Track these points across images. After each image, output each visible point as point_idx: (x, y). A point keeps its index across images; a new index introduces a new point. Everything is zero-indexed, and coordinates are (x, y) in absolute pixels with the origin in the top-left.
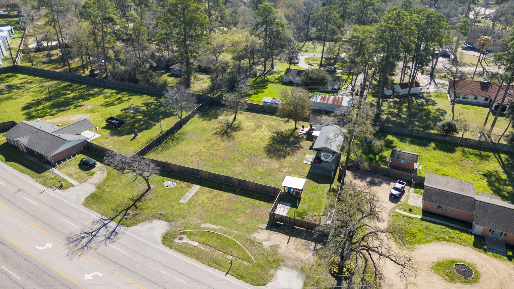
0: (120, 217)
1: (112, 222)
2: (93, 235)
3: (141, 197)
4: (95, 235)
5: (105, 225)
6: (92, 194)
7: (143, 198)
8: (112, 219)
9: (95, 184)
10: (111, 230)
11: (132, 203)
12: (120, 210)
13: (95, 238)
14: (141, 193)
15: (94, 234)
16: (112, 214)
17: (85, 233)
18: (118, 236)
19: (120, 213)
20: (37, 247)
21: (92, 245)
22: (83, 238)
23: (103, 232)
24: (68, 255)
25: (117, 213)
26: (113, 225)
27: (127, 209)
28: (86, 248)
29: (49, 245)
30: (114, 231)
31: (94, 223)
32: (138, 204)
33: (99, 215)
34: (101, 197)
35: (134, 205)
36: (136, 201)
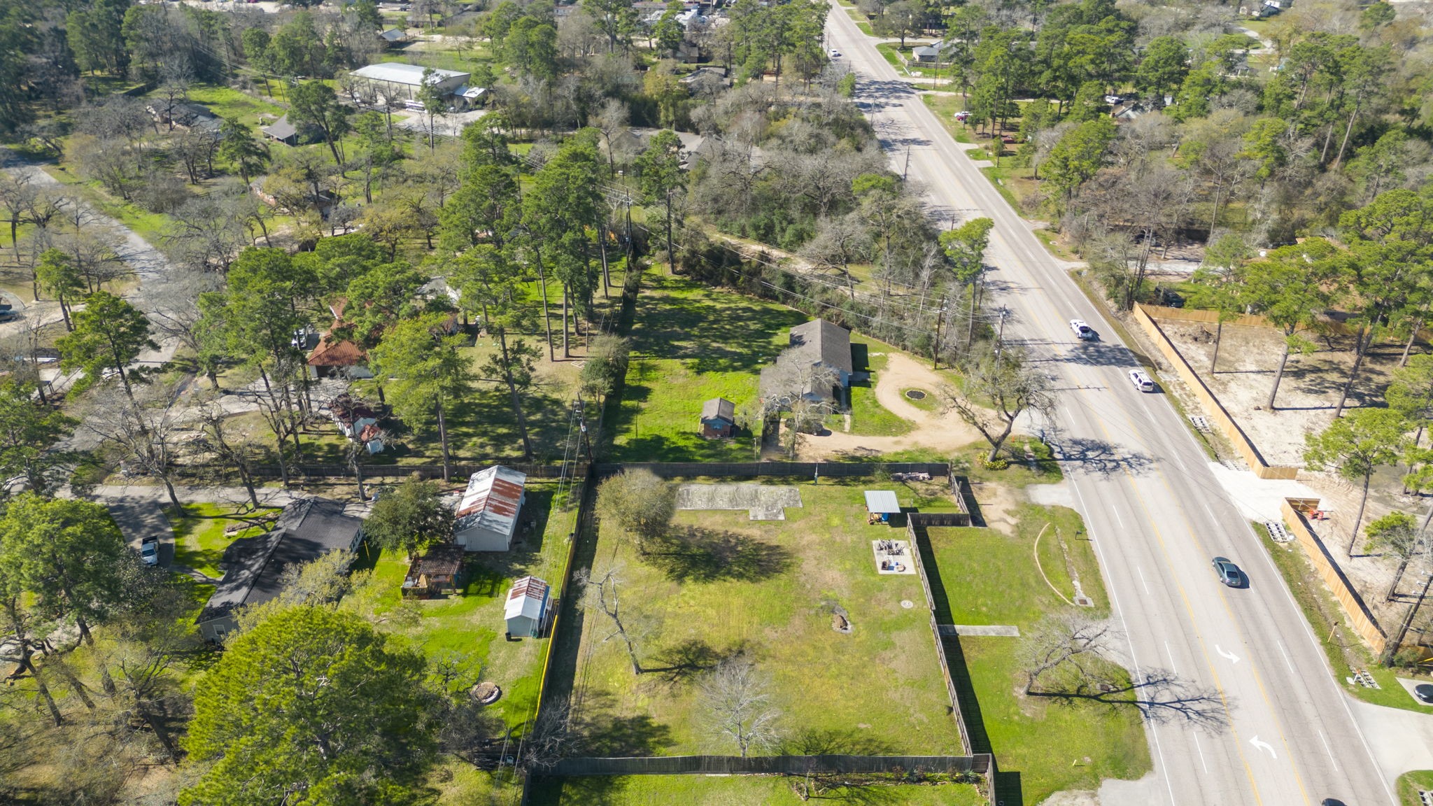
0: (1122, 696)
1: (1139, 699)
2: (1180, 705)
3: (1055, 695)
4: (1179, 701)
5: (1152, 704)
6: (1120, 778)
7: (1053, 691)
8: (1134, 703)
9: (1093, 796)
10: (1151, 689)
11: (1077, 700)
12: (1108, 706)
13: (1182, 697)
14: (1046, 702)
15: (1178, 705)
16: (1125, 712)
17: (1189, 718)
18: (1150, 672)
19: (1111, 702)
20: (1275, 756)
21: (1193, 693)
22: (1197, 713)
23: (1165, 696)
24: (1237, 707)
25: (1117, 705)
26: (1143, 694)
27: (1096, 697)
28: (1205, 696)
29: (1254, 741)
30: (1149, 683)
31: (1163, 721)
32: (1072, 689)
33: (1145, 725)
34: (1110, 758)
35: (1078, 695)
36: (1067, 696)
